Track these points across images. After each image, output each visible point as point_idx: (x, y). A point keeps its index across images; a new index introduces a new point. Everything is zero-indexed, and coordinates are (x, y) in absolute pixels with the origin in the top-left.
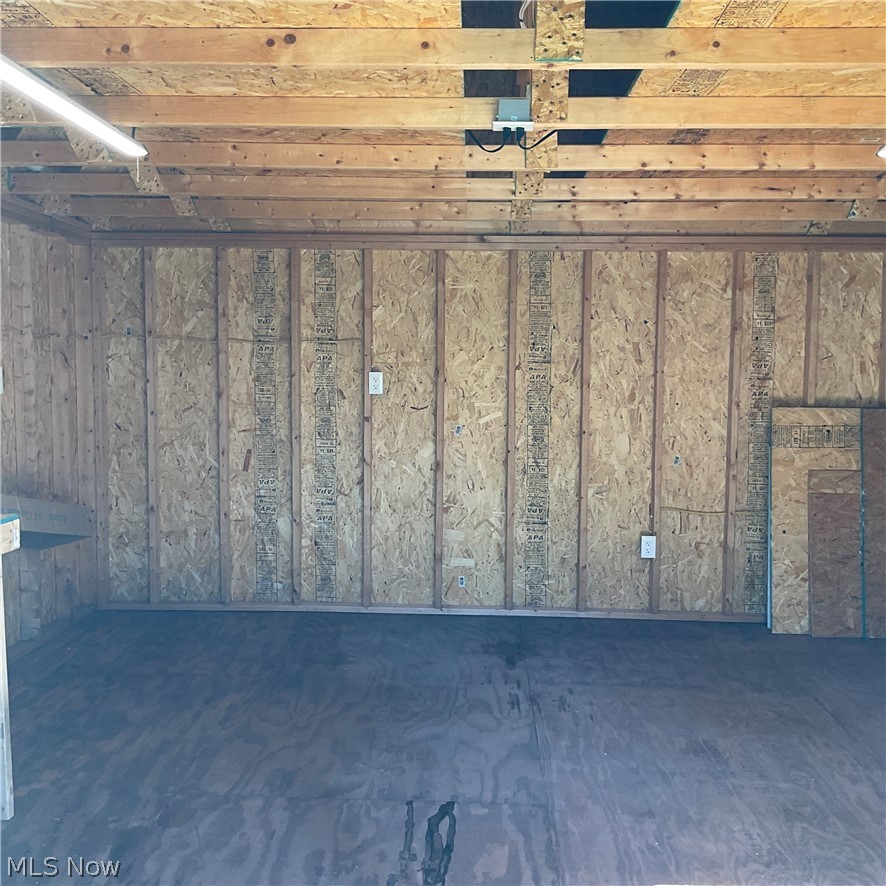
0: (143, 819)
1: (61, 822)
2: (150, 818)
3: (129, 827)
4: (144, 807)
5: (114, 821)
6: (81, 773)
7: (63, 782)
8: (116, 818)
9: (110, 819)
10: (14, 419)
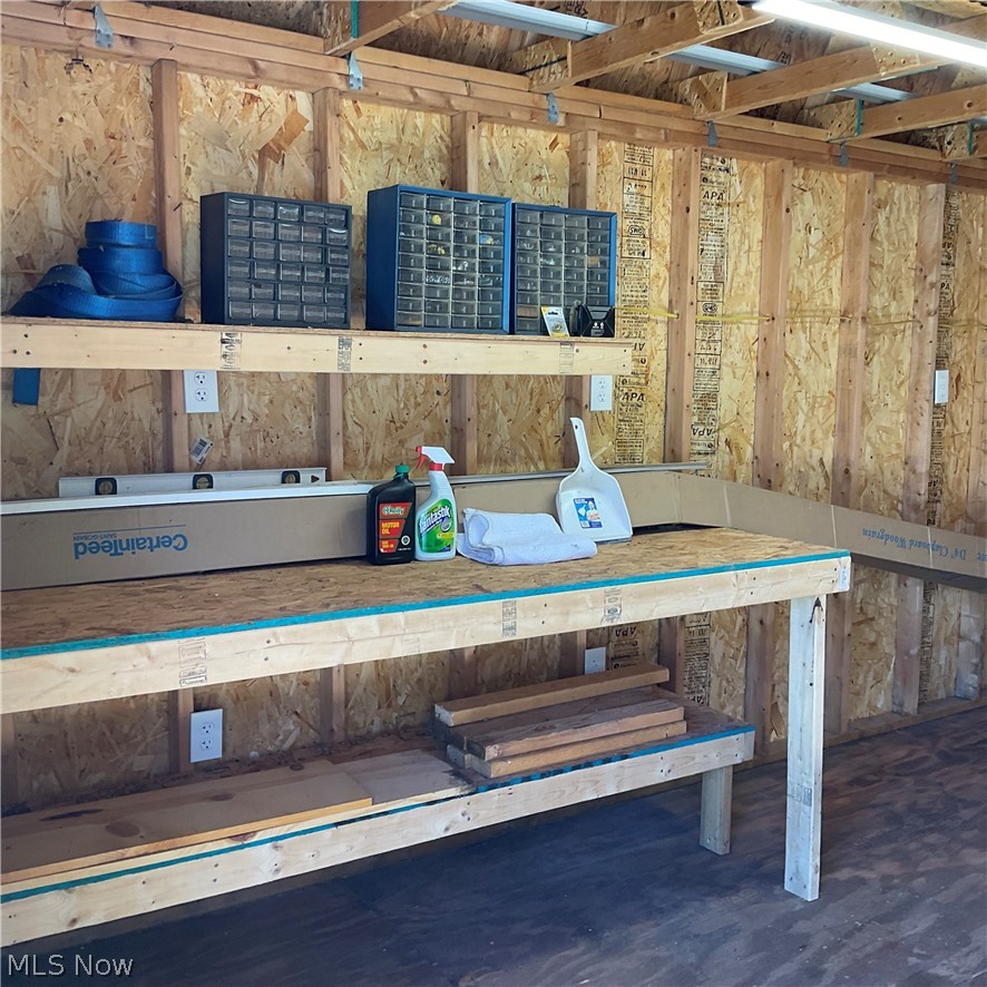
0: (956, 969)
1: (859, 929)
2: (964, 972)
3: (932, 971)
4: (967, 955)
5: (919, 956)
6: (922, 879)
7: (896, 881)
8: (923, 953)
9: (916, 951)
10: (969, 433)
